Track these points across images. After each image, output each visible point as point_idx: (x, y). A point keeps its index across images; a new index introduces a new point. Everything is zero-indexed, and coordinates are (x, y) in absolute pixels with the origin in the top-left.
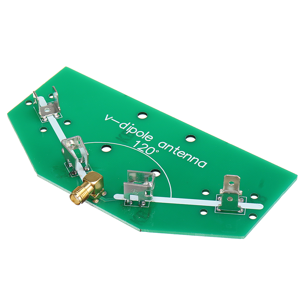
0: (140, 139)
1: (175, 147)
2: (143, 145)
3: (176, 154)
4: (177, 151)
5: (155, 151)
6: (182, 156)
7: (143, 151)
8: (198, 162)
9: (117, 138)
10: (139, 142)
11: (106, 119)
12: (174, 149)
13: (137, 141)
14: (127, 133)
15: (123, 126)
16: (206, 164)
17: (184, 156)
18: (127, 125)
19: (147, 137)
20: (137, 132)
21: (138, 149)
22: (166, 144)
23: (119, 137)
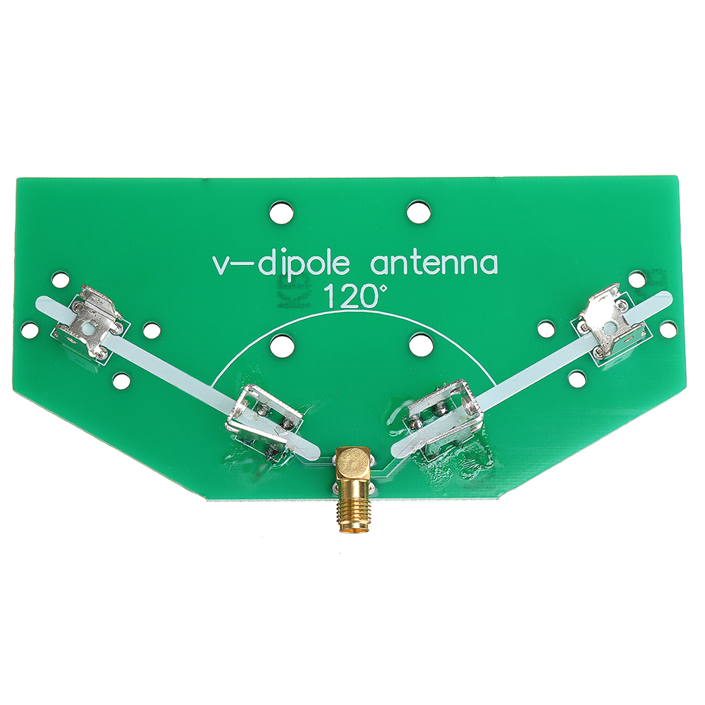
0: (326, 280)
1: (408, 254)
2: (343, 290)
3: (423, 270)
4: (420, 262)
5: (379, 290)
6: (438, 269)
7: (357, 306)
8: (479, 266)
9: (280, 306)
10: (330, 288)
11: (221, 271)
12: (410, 262)
13: (326, 289)
14: (289, 281)
15: (267, 266)
16: (495, 258)
17: (440, 266)
18: (273, 259)
19: (335, 264)
20: (306, 266)
21: (342, 307)
22: (385, 259)
23: (284, 302)
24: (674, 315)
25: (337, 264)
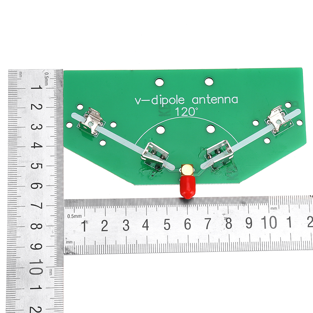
0: (176, 106)
1: (205, 97)
2: (182, 110)
3: (211, 102)
4: (210, 99)
5: (195, 109)
6: (217, 102)
7: (187, 115)
8: (231, 100)
9: (160, 115)
11: (138, 103)
12: (206, 99)
13: (176, 109)
14: (163, 106)
15: (155, 101)
16: (237, 98)
17: (217, 101)
18: (157, 99)
20: (169, 101)
21: (182, 115)
22: (197, 98)
23: (161, 114)
24: (301, 117)
25: (180, 100)
